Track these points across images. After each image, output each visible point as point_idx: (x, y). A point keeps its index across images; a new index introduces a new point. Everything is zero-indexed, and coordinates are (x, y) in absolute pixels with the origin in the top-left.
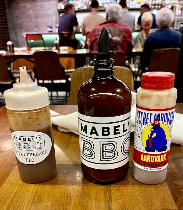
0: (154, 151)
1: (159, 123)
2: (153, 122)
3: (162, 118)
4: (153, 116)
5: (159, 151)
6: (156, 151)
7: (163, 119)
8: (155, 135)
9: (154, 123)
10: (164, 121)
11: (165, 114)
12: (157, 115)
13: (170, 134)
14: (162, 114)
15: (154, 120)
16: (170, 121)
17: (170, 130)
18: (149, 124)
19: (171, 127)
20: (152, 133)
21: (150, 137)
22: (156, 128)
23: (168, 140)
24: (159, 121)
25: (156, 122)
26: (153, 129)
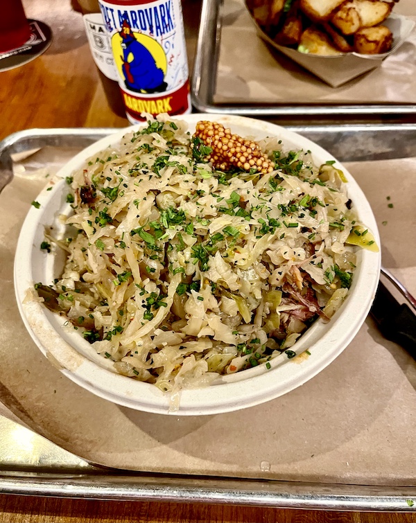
1: (131, 32)
2: (120, 29)
3: (135, 22)
4: (116, 14)
5: (150, 92)
6: (143, 91)
7: (138, 22)
8: (131, 58)
9: (123, 30)
10: (142, 28)
11: (139, 11)
12: (122, 13)
13: (169, 56)
14: (132, 12)
15: (121, 23)
16: (158, 27)
17: (166, 48)
18: (115, 31)
19: (164, 41)
20: (126, 53)
21: (125, 60)
22: (130, 43)
23: (164, 71)
24: (130, 27)
25: (124, 28)
26: (124, 45)
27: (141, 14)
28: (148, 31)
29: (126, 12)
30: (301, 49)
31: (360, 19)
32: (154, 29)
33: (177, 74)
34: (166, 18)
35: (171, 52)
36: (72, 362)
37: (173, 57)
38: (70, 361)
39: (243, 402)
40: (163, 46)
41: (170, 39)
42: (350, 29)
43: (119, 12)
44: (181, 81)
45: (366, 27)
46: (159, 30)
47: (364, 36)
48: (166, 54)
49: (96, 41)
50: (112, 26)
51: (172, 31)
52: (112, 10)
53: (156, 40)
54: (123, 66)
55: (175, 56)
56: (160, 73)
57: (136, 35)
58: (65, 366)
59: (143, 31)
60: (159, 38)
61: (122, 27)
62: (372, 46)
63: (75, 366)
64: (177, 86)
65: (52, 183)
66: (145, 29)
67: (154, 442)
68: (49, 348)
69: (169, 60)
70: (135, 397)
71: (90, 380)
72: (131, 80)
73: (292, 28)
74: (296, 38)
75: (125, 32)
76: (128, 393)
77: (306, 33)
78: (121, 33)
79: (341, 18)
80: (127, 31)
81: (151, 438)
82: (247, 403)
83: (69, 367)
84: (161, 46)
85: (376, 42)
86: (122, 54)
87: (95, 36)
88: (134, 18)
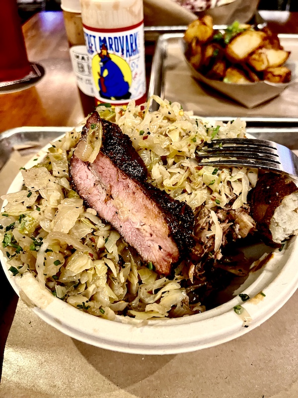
0: (110, 99)
1: (108, 53)
2: (99, 51)
3: (111, 46)
4: (97, 40)
6: (113, 98)
7: (113, 46)
8: (106, 73)
9: (101, 52)
10: (116, 51)
11: (115, 38)
12: (102, 39)
13: (134, 73)
14: (110, 38)
15: (100, 47)
16: (128, 51)
17: (132, 67)
18: (95, 53)
19: (131, 62)
20: (102, 69)
21: (101, 75)
22: (106, 61)
23: (130, 83)
24: (107, 49)
25: (103, 51)
26: (101, 64)
27: (116, 40)
28: (120, 53)
29: (105, 38)
30: (226, 80)
31: (268, 61)
32: (125, 51)
33: (139, 87)
34: (134, 45)
35: (136, 70)
36: (43, 300)
37: (136, 74)
38: (41, 299)
39: (206, 341)
40: (130, 65)
41: (135, 61)
42: (261, 67)
43: (100, 38)
44: (140, 93)
45: (273, 67)
46: (128, 53)
47: (271, 72)
48: (132, 71)
49: (79, 67)
50: (94, 49)
51: (137, 56)
52: (94, 37)
53: (125, 61)
54: (100, 80)
55: (138, 73)
56: (126, 86)
57: (111, 56)
58: (36, 303)
59: (116, 53)
60: (128, 59)
61: (101, 50)
62: (277, 79)
63: (45, 304)
64: (139, 95)
65: (38, 156)
66: (118, 51)
67: (113, 386)
68: (22, 287)
69: (134, 77)
70: (102, 335)
71: (58, 317)
72: (104, 90)
73: (219, 67)
74: (222, 74)
75: (103, 54)
76: (95, 330)
77: (229, 70)
78: (100, 55)
79: (254, 59)
80: (104, 52)
81: (110, 383)
82: (209, 342)
83: (39, 305)
84: (128, 65)
85: (280, 76)
86: (99, 70)
87: (78, 64)
88: (111, 43)
